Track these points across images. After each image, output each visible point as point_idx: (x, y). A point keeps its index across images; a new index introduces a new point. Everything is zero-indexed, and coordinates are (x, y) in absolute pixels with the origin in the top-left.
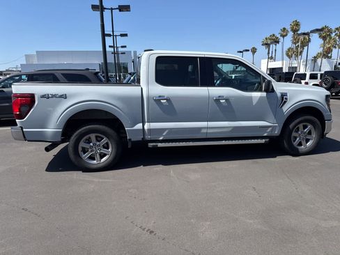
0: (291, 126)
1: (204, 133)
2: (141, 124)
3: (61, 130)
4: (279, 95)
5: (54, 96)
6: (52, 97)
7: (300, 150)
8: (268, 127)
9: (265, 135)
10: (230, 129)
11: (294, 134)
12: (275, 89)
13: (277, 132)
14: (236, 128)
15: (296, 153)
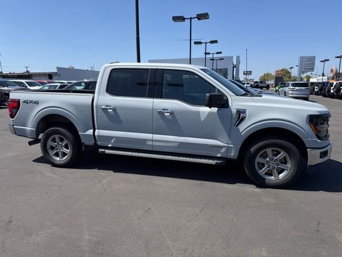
0: (253, 149)
1: (150, 145)
2: (92, 131)
4: (234, 111)
5: (31, 102)
7: (267, 181)
8: (222, 147)
9: (219, 155)
10: (176, 144)
11: (258, 159)
12: (230, 104)
13: (233, 154)
14: (182, 144)
15: (261, 184)
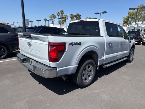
2: (103, 56)
3: (77, 65)
5: (76, 44)
6: (75, 45)
